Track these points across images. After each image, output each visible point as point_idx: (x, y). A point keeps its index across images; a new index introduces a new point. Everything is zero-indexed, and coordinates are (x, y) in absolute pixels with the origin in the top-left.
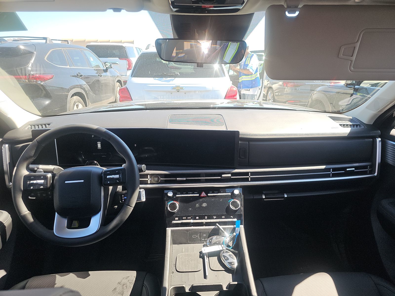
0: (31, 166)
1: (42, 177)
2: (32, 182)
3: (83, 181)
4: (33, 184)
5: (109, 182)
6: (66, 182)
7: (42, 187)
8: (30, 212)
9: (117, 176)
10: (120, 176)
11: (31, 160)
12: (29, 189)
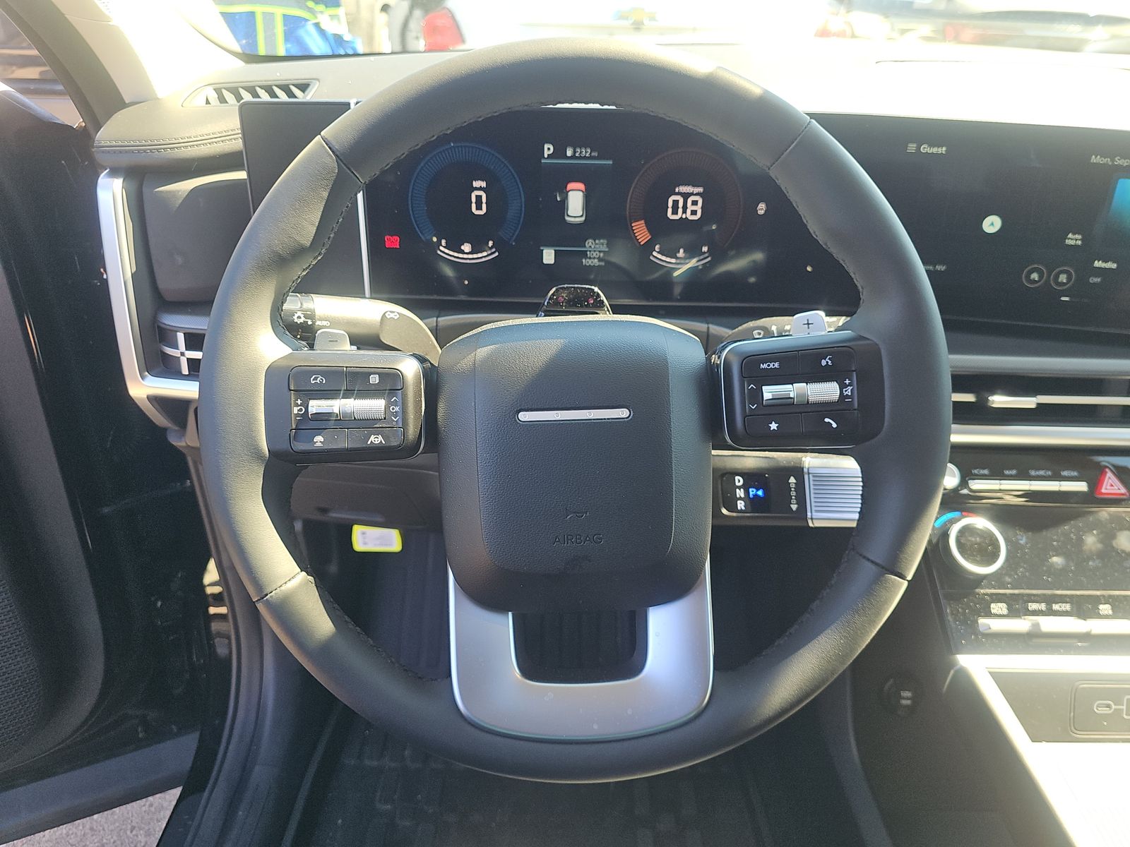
0: (297, 306)
1: (374, 379)
2: (316, 406)
3: (623, 413)
4: (322, 417)
5: (774, 426)
6: (524, 416)
7: (376, 440)
8: (311, 578)
9: (827, 391)
10: (848, 391)
11: (299, 271)
12: (300, 446)
